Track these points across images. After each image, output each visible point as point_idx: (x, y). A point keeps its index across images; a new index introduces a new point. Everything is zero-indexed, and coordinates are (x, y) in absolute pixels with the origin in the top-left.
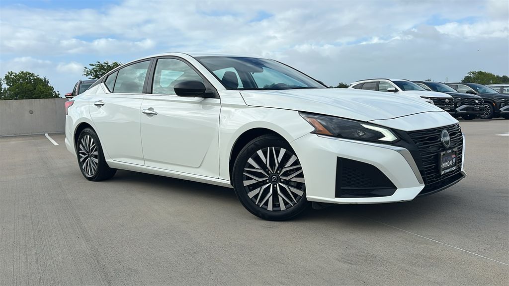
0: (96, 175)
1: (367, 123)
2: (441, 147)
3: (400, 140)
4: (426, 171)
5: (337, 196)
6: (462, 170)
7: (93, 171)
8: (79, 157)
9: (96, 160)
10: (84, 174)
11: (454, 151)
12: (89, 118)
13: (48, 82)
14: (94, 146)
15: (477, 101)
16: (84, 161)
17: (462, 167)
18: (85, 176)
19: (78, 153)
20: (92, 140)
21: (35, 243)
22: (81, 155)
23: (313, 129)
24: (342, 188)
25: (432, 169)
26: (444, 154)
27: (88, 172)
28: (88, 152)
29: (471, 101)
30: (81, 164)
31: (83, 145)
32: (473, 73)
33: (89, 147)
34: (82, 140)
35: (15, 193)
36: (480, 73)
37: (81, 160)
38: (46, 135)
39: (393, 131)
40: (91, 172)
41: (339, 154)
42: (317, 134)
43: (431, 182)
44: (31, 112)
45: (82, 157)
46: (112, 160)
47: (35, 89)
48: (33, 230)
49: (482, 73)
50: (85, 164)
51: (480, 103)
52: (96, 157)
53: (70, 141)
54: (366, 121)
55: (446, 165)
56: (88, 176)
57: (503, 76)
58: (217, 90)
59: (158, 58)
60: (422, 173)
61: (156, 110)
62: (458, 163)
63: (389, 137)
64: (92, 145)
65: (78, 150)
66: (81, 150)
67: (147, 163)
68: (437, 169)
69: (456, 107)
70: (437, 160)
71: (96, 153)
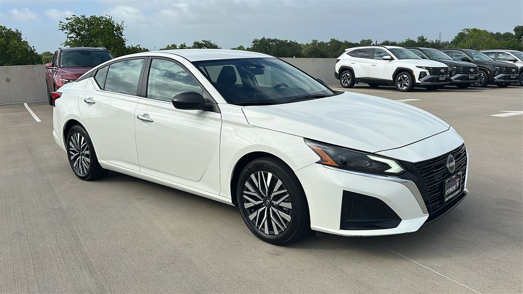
0: (88, 175)
1: (374, 154)
2: (446, 173)
3: (406, 172)
4: (430, 200)
5: (342, 228)
6: (465, 189)
7: (85, 170)
8: (70, 155)
9: (88, 160)
10: (75, 173)
11: (458, 175)
12: (79, 116)
13: (21, 34)
14: (86, 145)
15: (472, 70)
16: (75, 159)
17: (465, 186)
18: (77, 175)
19: (68, 151)
20: (83, 138)
21: (36, 275)
22: (71, 152)
23: (319, 159)
24: (347, 220)
25: (437, 197)
26: (449, 181)
27: (80, 170)
28: (78, 150)
29: (466, 70)
30: (72, 162)
31: (73, 142)
32: (467, 30)
33: (80, 146)
34: (72, 137)
35: (5, 198)
36: (475, 30)
37: (72, 158)
38: (26, 104)
39: (399, 162)
40: (83, 171)
41: (345, 188)
42: (323, 164)
43: (435, 210)
44: (8, 80)
45: (73, 155)
46: (105, 161)
47: (8, 44)
48: (32, 255)
49: (476, 30)
50: (76, 163)
51: (475, 72)
52: (87, 156)
53: (58, 134)
54: (373, 152)
55: (450, 191)
56: (80, 175)
57: (497, 33)
58: (217, 103)
59: (152, 58)
60: (427, 203)
61: (152, 117)
62: (462, 184)
63: (395, 168)
64: (83, 143)
65: (68, 147)
66: (72, 148)
67: (143, 170)
68: (442, 196)
69: (451, 76)
70: (442, 188)
71: (88, 152)
